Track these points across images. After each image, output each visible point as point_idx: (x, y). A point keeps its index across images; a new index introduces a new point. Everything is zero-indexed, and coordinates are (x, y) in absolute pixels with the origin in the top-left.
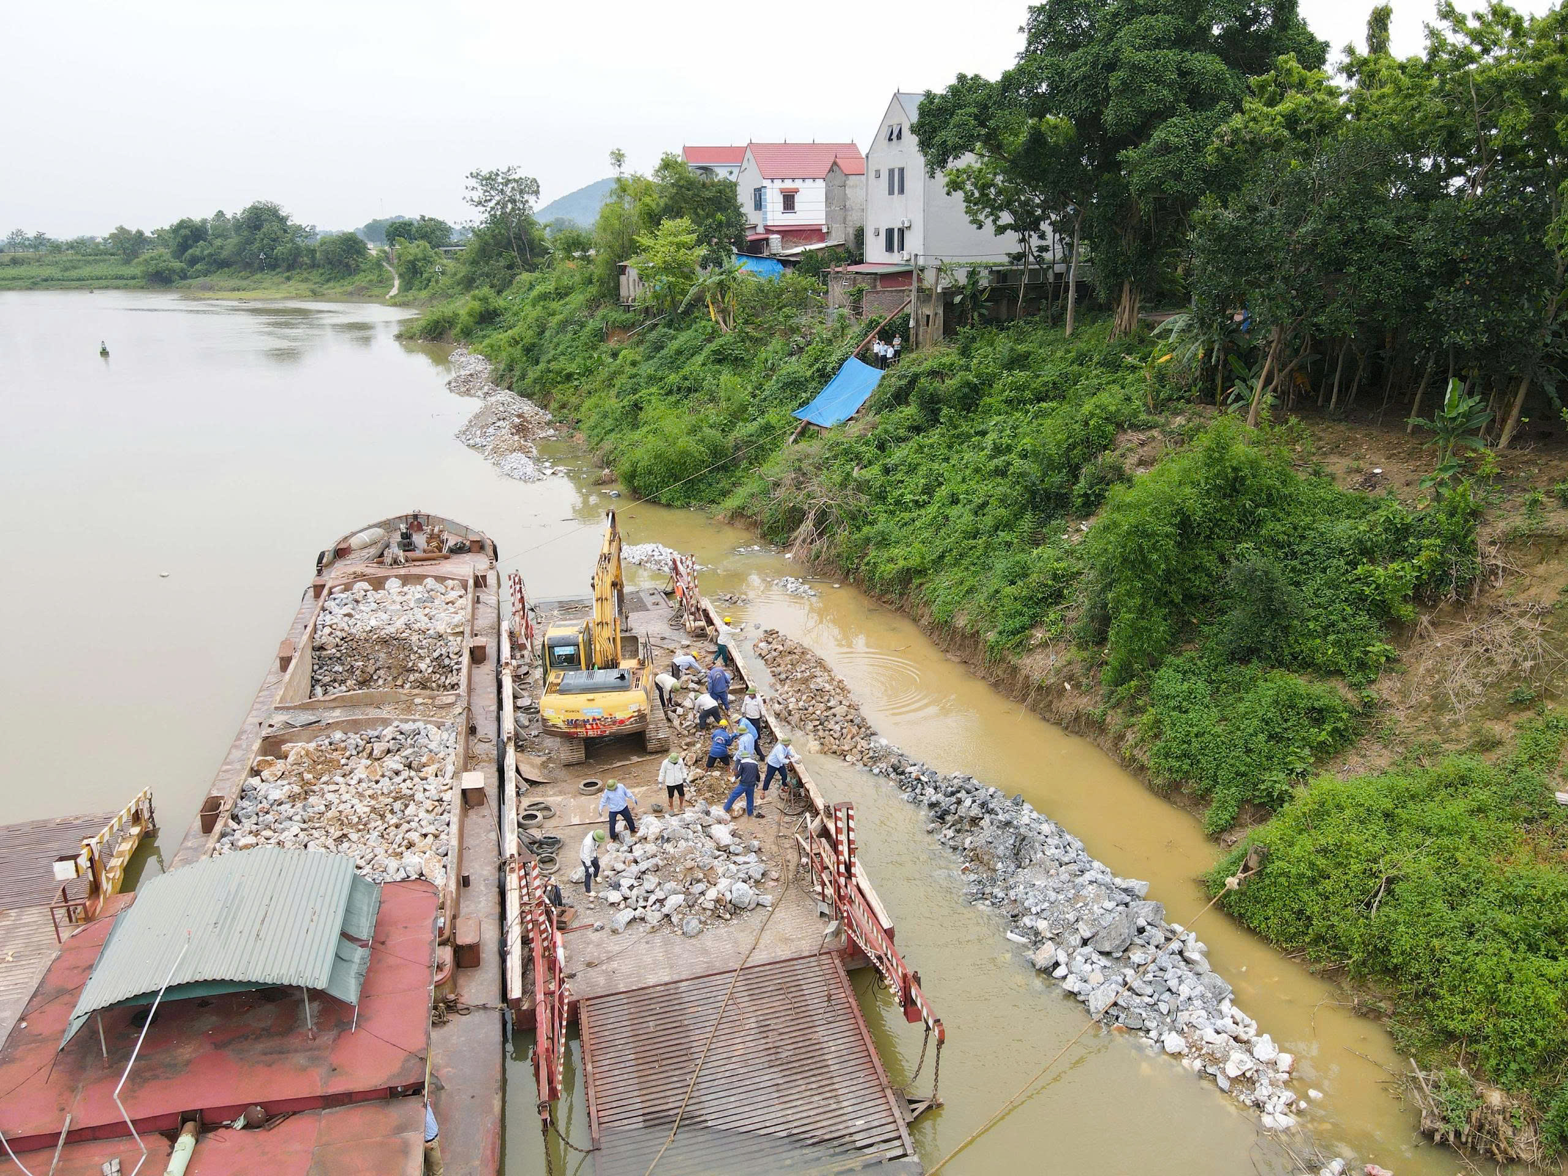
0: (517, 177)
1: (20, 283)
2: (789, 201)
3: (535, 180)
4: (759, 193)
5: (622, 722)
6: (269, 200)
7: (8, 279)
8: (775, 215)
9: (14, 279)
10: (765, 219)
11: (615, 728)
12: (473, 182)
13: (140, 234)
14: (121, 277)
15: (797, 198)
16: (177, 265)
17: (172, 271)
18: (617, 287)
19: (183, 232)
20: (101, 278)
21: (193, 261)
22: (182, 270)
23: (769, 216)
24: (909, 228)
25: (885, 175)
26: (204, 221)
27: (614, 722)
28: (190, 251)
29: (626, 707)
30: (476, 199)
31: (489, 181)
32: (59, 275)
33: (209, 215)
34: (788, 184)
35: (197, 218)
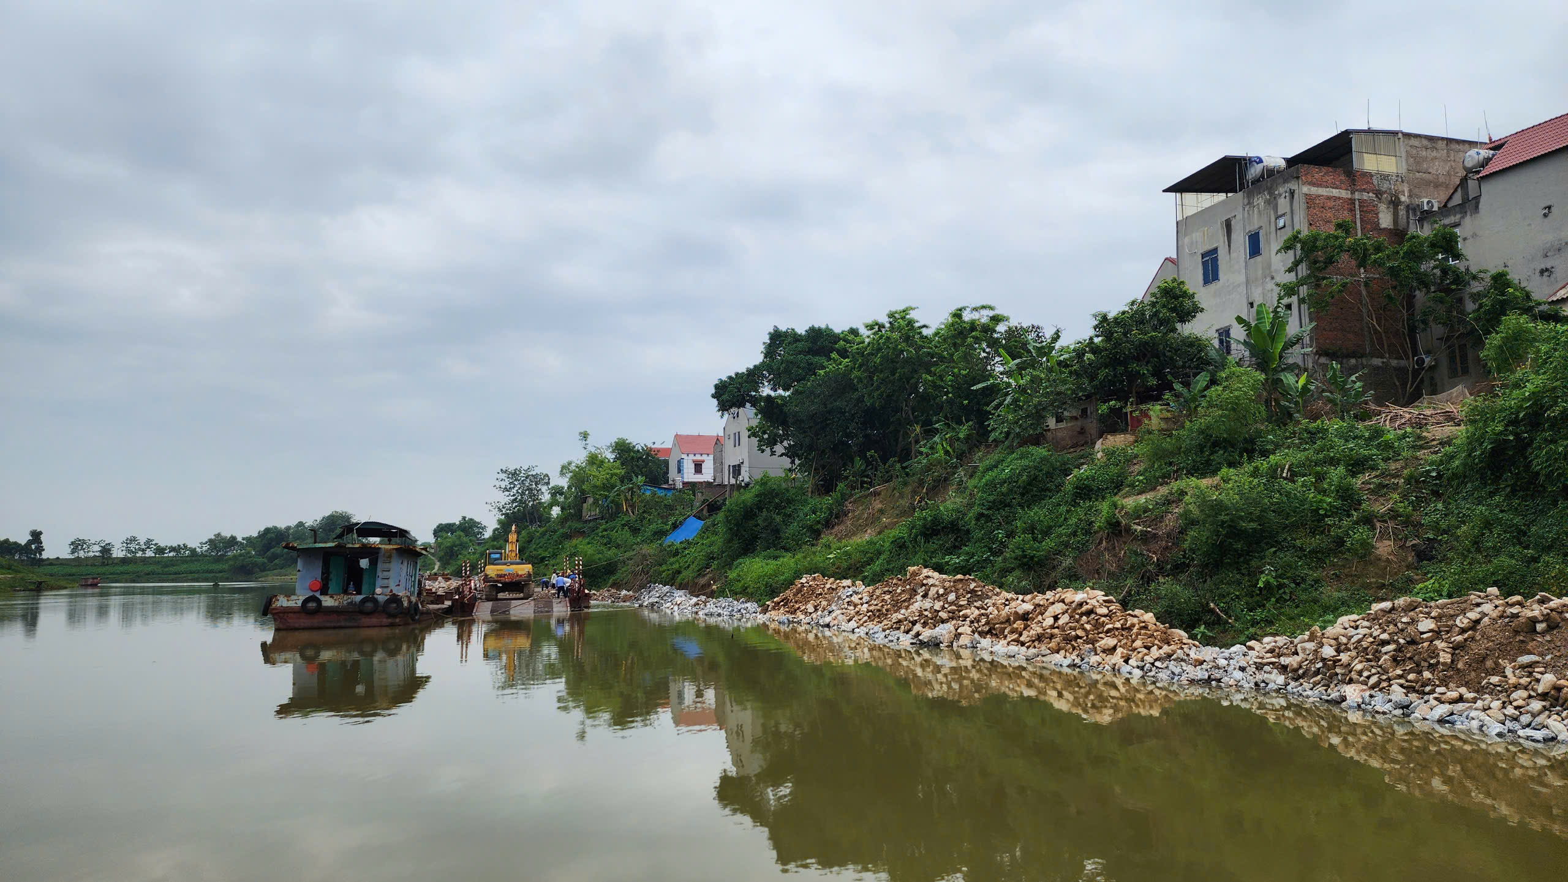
0: (534, 473)
1: (125, 576)
2: (698, 467)
3: (547, 475)
4: (680, 463)
5: (521, 576)
6: (344, 510)
7: (117, 574)
8: (690, 476)
9: (122, 573)
10: (683, 478)
11: (518, 578)
12: (503, 476)
13: (233, 538)
14: (208, 572)
15: (704, 466)
16: (260, 560)
17: (255, 565)
18: (580, 511)
19: (269, 536)
20: (194, 573)
21: (275, 557)
22: (264, 564)
23: (685, 476)
24: (742, 463)
25: (732, 437)
26: (288, 528)
27: (518, 575)
28: (272, 550)
29: (523, 570)
30: (503, 487)
31: (514, 474)
32: (160, 571)
33: (293, 523)
34: (698, 457)
35: (282, 525)
